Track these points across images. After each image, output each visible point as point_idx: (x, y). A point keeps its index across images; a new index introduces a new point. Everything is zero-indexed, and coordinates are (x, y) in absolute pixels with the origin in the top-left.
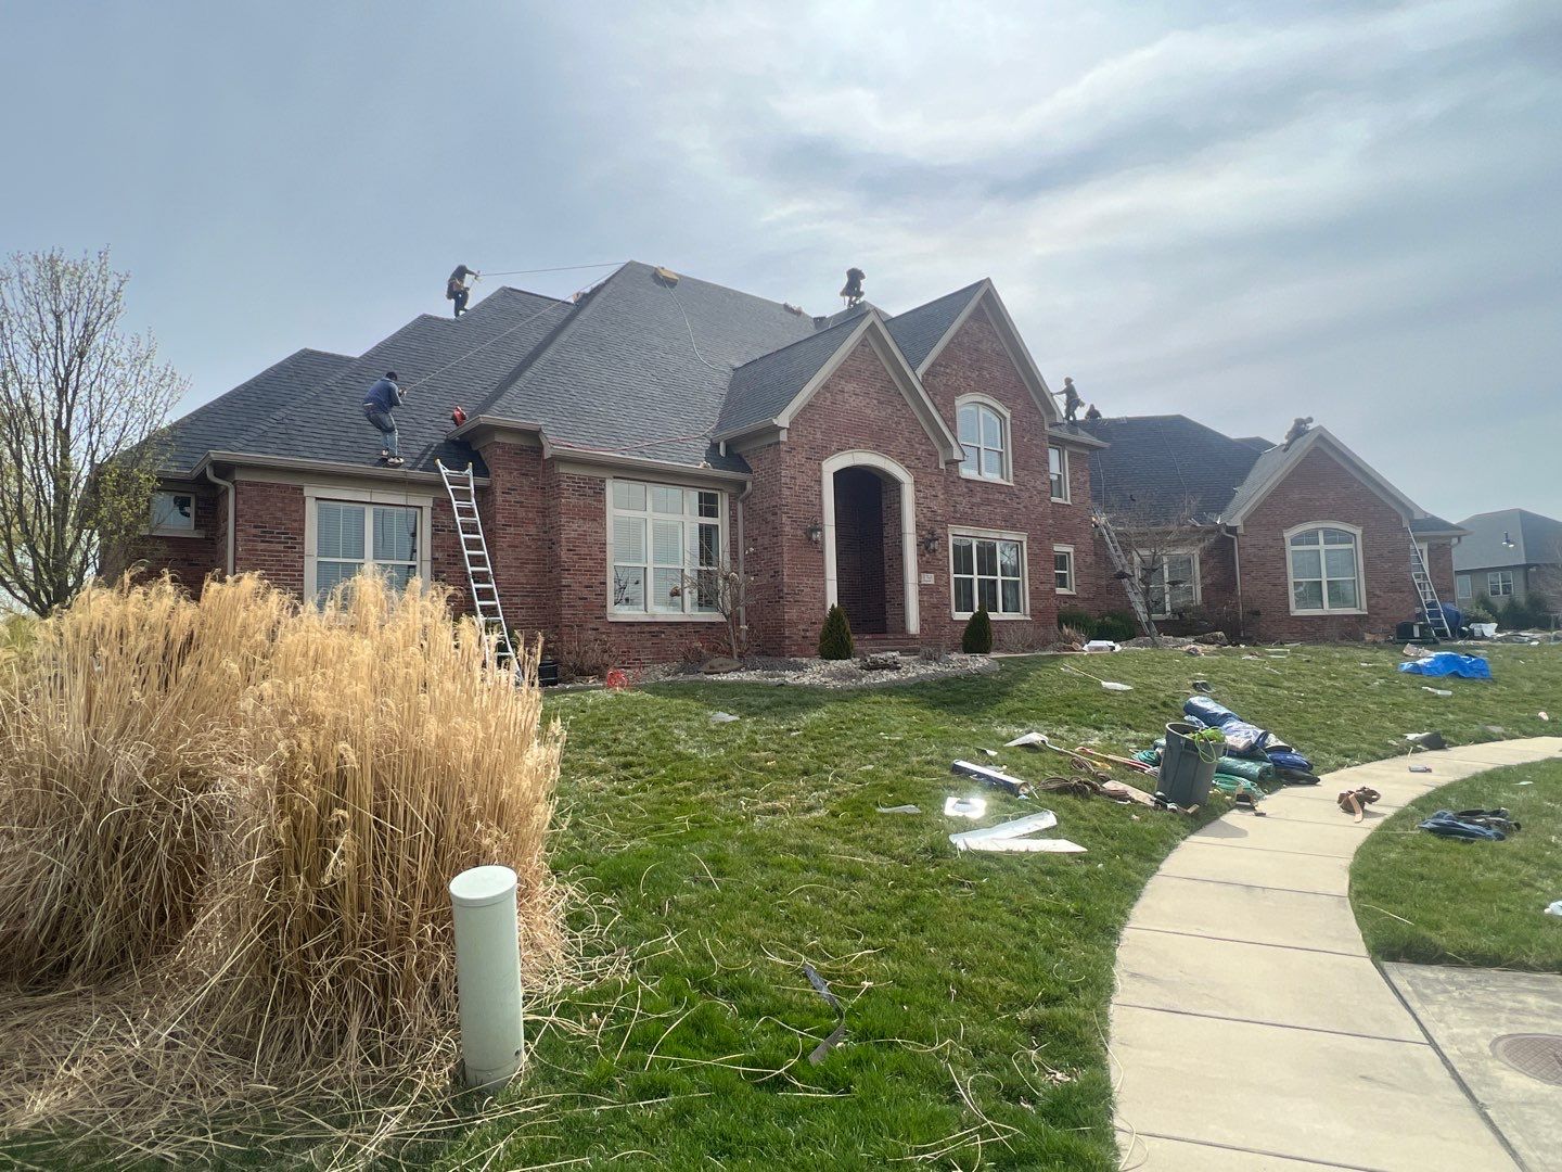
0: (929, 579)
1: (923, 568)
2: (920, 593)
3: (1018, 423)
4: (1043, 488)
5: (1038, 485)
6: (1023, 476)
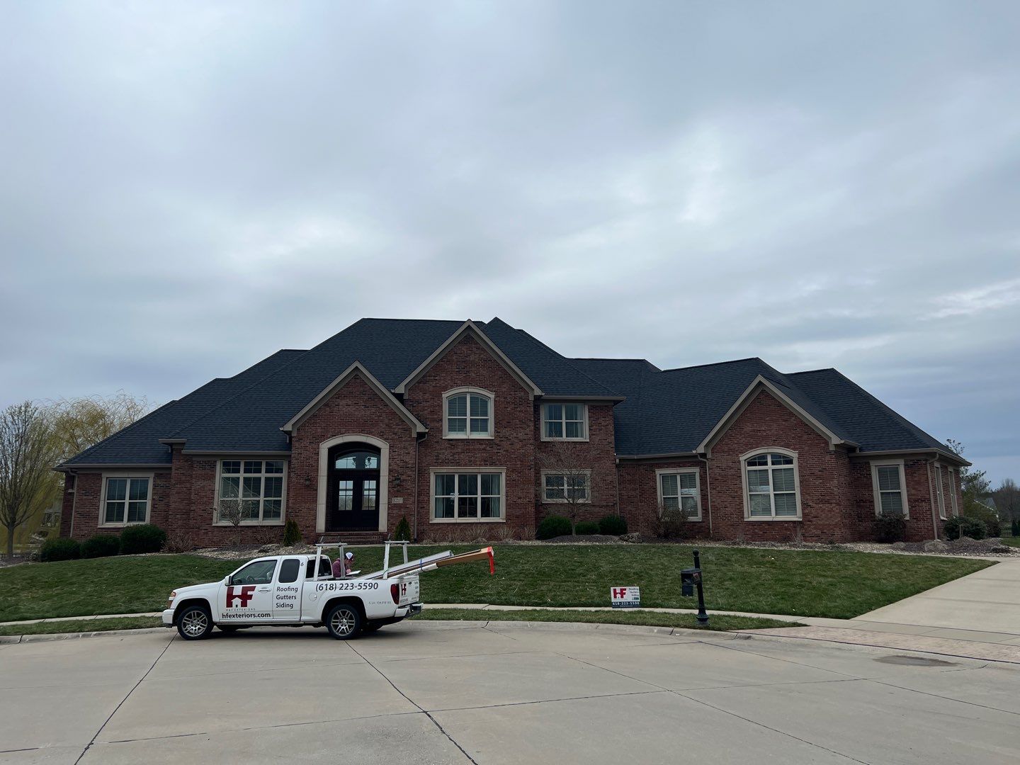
0: (399, 500)
1: (394, 495)
2: (391, 509)
3: (502, 399)
4: (525, 437)
5: (521, 436)
6: (505, 432)
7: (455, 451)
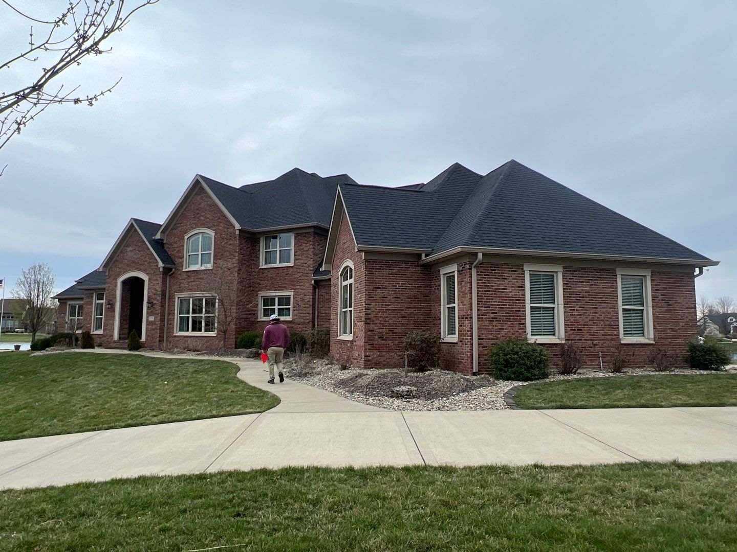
0: (152, 319)
1: (148, 315)
2: (147, 325)
3: (219, 236)
4: (232, 266)
5: (230, 265)
6: (221, 262)
7: (190, 280)
